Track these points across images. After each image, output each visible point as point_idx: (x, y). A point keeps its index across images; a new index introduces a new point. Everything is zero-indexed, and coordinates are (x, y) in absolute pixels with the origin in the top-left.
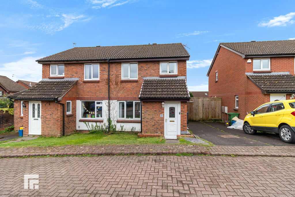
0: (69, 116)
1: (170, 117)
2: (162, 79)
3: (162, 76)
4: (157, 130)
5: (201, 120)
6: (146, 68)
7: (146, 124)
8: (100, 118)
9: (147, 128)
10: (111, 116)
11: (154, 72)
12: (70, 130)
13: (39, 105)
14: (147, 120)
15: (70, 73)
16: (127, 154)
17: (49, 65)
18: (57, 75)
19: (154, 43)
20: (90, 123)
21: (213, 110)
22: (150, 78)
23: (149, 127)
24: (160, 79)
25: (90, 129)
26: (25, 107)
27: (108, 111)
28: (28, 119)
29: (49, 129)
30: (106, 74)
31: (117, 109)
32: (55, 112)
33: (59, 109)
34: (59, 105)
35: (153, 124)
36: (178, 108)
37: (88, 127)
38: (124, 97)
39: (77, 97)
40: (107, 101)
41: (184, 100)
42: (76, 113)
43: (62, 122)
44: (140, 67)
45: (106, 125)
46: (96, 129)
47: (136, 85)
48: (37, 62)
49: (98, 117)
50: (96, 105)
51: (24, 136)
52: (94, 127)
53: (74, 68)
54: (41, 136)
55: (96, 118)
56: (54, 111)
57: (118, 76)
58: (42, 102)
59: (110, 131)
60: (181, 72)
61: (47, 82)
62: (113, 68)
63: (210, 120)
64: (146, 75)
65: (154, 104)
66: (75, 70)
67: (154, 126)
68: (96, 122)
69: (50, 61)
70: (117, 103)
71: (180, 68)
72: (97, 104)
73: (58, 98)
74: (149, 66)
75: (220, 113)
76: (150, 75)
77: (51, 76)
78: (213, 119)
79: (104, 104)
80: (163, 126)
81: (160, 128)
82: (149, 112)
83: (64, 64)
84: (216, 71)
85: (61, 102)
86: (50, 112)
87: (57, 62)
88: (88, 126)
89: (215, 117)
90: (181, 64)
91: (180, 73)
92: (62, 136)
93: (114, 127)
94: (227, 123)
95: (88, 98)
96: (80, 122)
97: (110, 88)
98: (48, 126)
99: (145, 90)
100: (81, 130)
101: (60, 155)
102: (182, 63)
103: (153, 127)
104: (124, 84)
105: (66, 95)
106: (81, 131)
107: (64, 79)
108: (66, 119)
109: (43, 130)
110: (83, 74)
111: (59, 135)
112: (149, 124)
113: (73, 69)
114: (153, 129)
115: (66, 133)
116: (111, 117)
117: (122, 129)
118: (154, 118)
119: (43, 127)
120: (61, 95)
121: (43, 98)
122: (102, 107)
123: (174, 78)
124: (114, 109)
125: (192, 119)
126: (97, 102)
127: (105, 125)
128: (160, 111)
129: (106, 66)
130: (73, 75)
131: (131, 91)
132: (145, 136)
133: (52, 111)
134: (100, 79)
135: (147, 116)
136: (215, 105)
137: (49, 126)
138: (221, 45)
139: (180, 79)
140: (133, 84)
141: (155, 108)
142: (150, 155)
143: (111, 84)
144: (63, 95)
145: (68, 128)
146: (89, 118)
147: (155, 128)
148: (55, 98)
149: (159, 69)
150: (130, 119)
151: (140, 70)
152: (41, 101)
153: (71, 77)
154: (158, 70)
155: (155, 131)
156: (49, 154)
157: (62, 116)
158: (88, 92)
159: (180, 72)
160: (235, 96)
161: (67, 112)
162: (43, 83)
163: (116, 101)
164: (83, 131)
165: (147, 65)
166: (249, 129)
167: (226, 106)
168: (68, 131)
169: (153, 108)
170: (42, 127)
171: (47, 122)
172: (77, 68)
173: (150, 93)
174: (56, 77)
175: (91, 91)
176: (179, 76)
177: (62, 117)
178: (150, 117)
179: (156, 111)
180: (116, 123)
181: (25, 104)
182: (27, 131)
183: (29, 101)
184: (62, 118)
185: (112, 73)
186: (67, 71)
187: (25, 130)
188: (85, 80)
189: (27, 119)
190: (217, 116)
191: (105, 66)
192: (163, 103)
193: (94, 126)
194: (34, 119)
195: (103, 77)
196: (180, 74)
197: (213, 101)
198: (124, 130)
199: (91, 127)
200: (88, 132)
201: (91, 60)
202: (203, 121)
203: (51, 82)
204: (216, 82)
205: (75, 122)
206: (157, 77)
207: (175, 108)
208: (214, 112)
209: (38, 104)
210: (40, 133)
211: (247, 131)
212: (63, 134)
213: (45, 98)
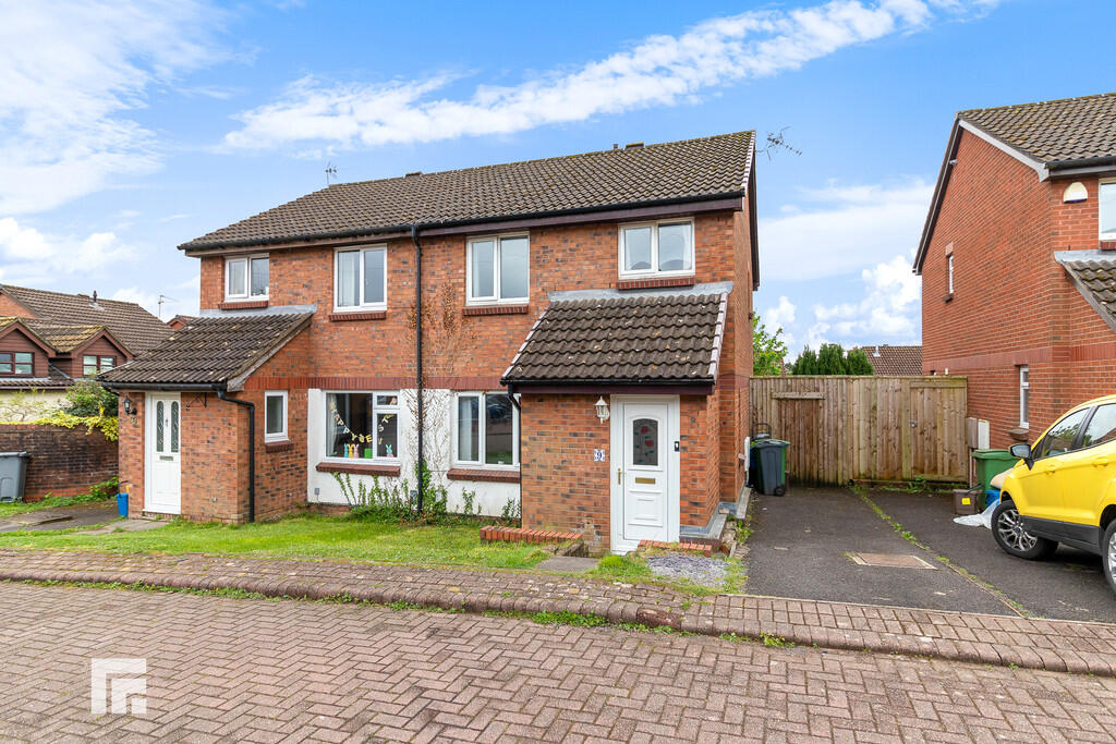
0: (274, 449)
1: (637, 461)
2: (627, 296)
3: (625, 287)
4: (579, 514)
5: (860, 483)
6: (560, 255)
7: (536, 489)
8: (388, 461)
9: (538, 506)
10: (429, 453)
11: (592, 267)
12: (280, 500)
13: (174, 406)
14: (541, 472)
15: (287, 285)
16: (361, 601)
17: (222, 259)
18: (246, 296)
19: (630, 144)
20: (355, 479)
21: (922, 433)
22: (575, 295)
23: (548, 500)
24: (618, 296)
25: (353, 503)
26: (135, 413)
27: (416, 434)
28: (144, 457)
29: (203, 494)
30: (412, 287)
31: (451, 423)
32: (223, 433)
33: (235, 420)
34: (235, 408)
35: (566, 490)
36: (669, 420)
37: (348, 492)
38: (476, 375)
39: (311, 375)
40: (414, 392)
41: (692, 391)
42: (306, 438)
43: (246, 471)
44: (538, 252)
45: (410, 489)
46: (373, 501)
47: (520, 327)
48: (184, 251)
49: (385, 454)
50: (377, 409)
51: (131, 515)
52: (367, 495)
53: (302, 269)
54: (180, 517)
55: (374, 460)
56: (219, 429)
57: (453, 292)
58: (182, 395)
59: (424, 512)
60: (712, 264)
61: (214, 322)
62: (436, 259)
63: (905, 483)
64: (563, 283)
65: (569, 405)
66: (302, 274)
67: (568, 496)
68: (375, 473)
69: (222, 246)
70: (450, 402)
71: (705, 246)
72: (379, 403)
73: (227, 380)
74: (573, 246)
75: (959, 448)
76: (579, 282)
77: (230, 298)
78: (919, 477)
79: (403, 406)
80: (606, 501)
81: (593, 506)
82: (550, 440)
83: (267, 255)
84: (949, 249)
85: (240, 398)
86: (207, 433)
87: (245, 249)
88: (347, 488)
89: (935, 470)
90: (712, 227)
91: (706, 269)
92: (244, 523)
93: (439, 498)
94: (966, 501)
95: (346, 383)
96: (322, 475)
97: (424, 340)
98: (200, 483)
99: (538, 347)
100: (322, 504)
101: (150, 585)
102: (713, 223)
103: (564, 502)
104: (476, 323)
105: (263, 370)
106: (323, 508)
107: (267, 310)
108: (262, 460)
109: (187, 499)
110: (329, 288)
111: (235, 516)
112: (548, 489)
113: (297, 270)
114: (564, 513)
115: (262, 512)
116: (427, 455)
117: (469, 506)
118: (566, 464)
119: (185, 485)
120: (239, 371)
121: (182, 382)
122: (396, 415)
123: (676, 294)
124: (438, 424)
125: (815, 474)
126: (379, 397)
127: (406, 489)
128: (592, 435)
129: (409, 255)
130: (297, 295)
131: (504, 350)
132: (507, 538)
133: (212, 430)
134: (388, 304)
135: (541, 456)
136: (935, 414)
137: (205, 485)
138: (962, 123)
139: (702, 297)
140: (510, 323)
141: (573, 421)
142: (439, 609)
143: (427, 323)
144: (247, 369)
145: (273, 495)
146: (351, 458)
147: (572, 508)
148: (217, 382)
149: (615, 256)
150: (500, 467)
151: (536, 261)
152: (179, 393)
153: (290, 303)
154: (612, 261)
155: (571, 519)
156: (118, 580)
157: (246, 446)
158: (347, 358)
159: (705, 264)
160: (1019, 367)
161: (266, 435)
162: (199, 325)
163: (448, 391)
164: (330, 508)
165: (566, 241)
166: (1018, 531)
167: (985, 417)
168: (270, 504)
169: (564, 423)
170: (182, 488)
171: (197, 469)
172: (310, 268)
173: (552, 359)
174: (245, 303)
175: (357, 354)
176: (699, 282)
177: (245, 451)
178: (552, 460)
179: (575, 435)
180: (445, 481)
181: (135, 404)
182: (140, 500)
183: (146, 392)
184: (246, 455)
185: (432, 282)
186: (277, 280)
187: (135, 495)
188: (337, 310)
189: (140, 457)
190: (947, 464)
191: (407, 254)
192: (601, 402)
193: (368, 491)
194: (162, 458)
195: (399, 298)
196: (708, 275)
197: (922, 393)
198: (475, 512)
199: (357, 494)
200: (346, 514)
201: (354, 234)
202: (873, 485)
203: (223, 323)
204: (947, 301)
205: (303, 472)
206: (606, 292)
207: (656, 422)
208: (927, 442)
209: (174, 403)
210: (177, 510)
211: (1012, 539)
212: (251, 515)
213: (188, 382)
